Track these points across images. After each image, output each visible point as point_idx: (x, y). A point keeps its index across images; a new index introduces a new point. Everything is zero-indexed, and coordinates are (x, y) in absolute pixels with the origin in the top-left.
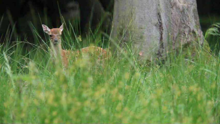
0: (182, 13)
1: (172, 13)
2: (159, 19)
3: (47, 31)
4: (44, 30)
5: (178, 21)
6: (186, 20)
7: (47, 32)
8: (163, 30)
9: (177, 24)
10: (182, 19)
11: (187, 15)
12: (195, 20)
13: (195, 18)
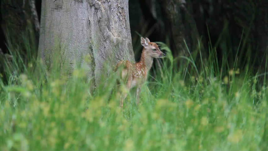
0: (116, 47)
1: (105, 47)
2: (91, 53)
3: (144, 43)
4: (141, 42)
5: (111, 56)
6: (120, 55)
7: (143, 45)
8: (95, 65)
9: (111, 59)
10: (116, 54)
11: (122, 50)
12: (130, 55)
13: (130, 53)
